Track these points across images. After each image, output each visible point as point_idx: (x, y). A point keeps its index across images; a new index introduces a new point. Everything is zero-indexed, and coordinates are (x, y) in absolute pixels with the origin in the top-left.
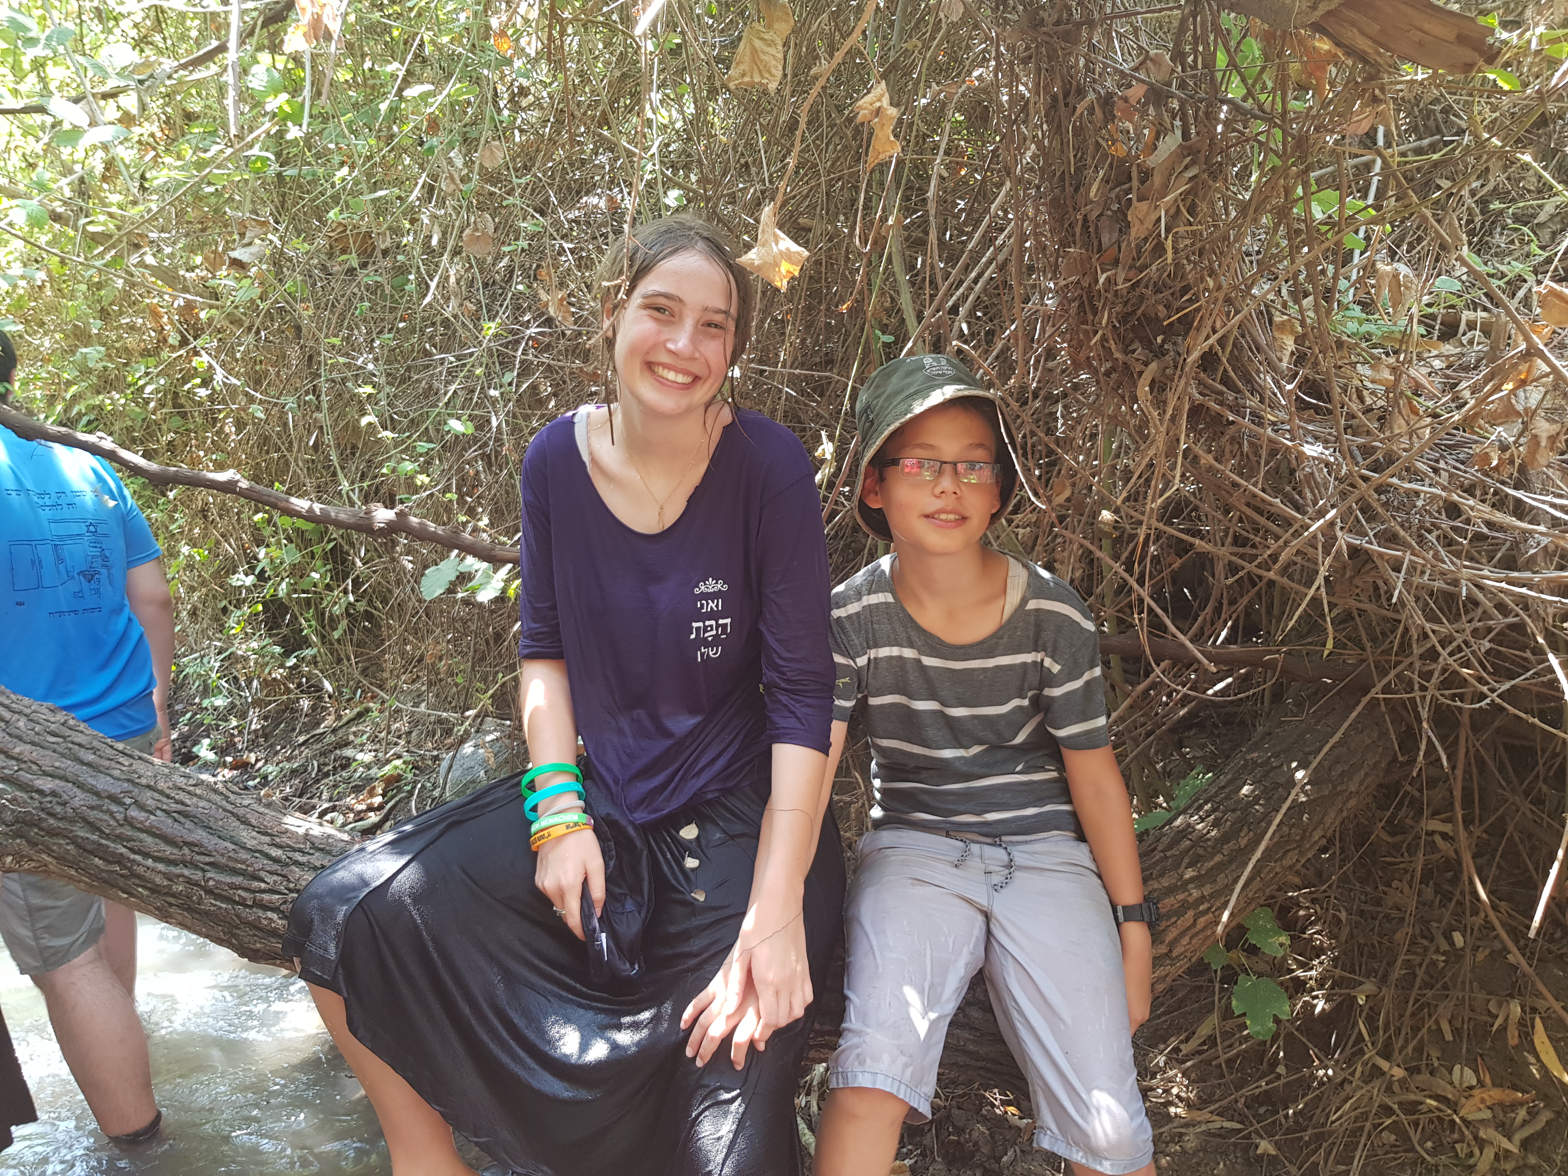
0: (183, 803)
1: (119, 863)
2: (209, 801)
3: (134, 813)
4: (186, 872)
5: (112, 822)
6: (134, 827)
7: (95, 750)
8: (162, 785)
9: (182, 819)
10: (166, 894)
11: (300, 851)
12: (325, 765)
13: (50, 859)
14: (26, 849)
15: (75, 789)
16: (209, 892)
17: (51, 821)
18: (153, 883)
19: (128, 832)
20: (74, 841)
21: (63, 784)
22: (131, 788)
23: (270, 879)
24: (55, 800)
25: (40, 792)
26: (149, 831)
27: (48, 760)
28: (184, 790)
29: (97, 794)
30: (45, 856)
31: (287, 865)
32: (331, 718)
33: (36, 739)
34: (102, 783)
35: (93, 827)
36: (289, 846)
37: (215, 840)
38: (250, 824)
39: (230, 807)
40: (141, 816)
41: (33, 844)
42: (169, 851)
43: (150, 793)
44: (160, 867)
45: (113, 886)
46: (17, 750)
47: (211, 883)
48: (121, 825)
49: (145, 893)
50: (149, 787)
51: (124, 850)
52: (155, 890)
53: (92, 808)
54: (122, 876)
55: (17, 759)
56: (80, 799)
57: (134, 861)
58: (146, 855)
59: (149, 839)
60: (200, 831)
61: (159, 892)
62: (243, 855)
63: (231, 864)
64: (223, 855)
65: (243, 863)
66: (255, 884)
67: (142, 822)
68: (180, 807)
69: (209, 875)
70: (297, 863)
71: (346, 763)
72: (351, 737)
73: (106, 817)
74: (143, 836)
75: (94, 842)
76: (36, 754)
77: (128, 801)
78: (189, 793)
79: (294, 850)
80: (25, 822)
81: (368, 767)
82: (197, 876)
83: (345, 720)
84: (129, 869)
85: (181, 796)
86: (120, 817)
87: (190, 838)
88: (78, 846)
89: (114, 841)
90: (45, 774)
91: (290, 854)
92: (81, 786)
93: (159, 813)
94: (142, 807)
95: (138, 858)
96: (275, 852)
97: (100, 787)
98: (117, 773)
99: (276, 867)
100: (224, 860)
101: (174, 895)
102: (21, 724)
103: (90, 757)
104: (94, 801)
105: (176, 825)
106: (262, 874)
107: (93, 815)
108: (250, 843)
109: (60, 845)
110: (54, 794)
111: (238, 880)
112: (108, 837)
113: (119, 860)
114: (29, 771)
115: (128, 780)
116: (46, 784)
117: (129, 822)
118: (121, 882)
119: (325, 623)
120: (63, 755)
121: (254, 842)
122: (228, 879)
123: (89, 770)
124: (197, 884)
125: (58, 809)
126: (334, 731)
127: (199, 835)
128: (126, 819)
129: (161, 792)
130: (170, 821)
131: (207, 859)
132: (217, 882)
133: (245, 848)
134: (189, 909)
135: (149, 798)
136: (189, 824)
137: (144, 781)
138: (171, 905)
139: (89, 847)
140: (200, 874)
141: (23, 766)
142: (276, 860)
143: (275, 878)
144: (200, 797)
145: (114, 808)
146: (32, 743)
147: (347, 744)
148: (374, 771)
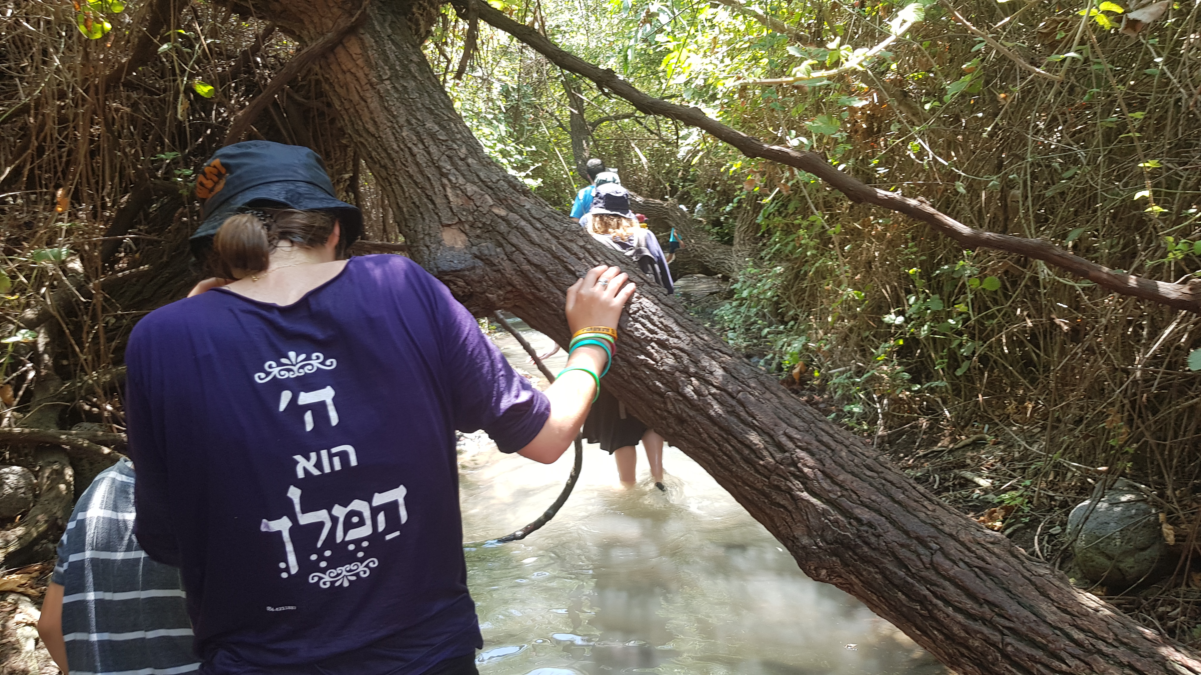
0: (984, 560)
1: (921, 603)
2: (1007, 562)
3: (939, 558)
4: (986, 630)
5: (919, 564)
6: (938, 573)
7: (904, 491)
8: (963, 536)
9: (983, 576)
10: (960, 644)
11: (1104, 640)
12: (946, 480)
13: (857, 581)
14: (839, 568)
15: (888, 525)
16: (1006, 656)
17: (866, 549)
18: (951, 631)
19: (931, 575)
20: (883, 572)
21: (878, 517)
22: (937, 534)
23: (1073, 663)
24: (870, 530)
25: (859, 520)
26: (952, 580)
27: (867, 492)
28: (983, 546)
29: (906, 533)
30: (853, 577)
31: (1089, 652)
32: (948, 439)
33: (855, 469)
34: (912, 524)
35: (902, 564)
36: (1091, 632)
37: (1015, 606)
38: (1048, 597)
39: (1027, 574)
40: (947, 564)
41: (845, 564)
42: (969, 604)
43: (952, 543)
44: (960, 618)
45: (909, 620)
46: (841, 478)
47: (1009, 648)
48: (927, 568)
49: (940, 637)
50: (951, 535)
51: (927, 592)
52: (950, 637)
53: (902, 546)
54: (921, 615)
55: (841, 486)
56: (892, 535)
57: (936, 605)
58: (947, 603)
59: (951, 589)
60: (1001, 593)
61: (953, 640)
62: (1044, 629)
63: (1030, 634)
64: (1023, 623)
65: (1044, 637)
66: (1056, 663)
67: (946, 570)
68: (982, 564)
69: (1008, 640)
70: (1100, 652)
71: (967, 483)
73: (914, 557)
74: (947, 584)
75: (901, 578)
76: (856, 484)
77: (935, 546)
78: (988, 549)
79: (1097, 637)
80: (842, 544)
81: (986, 491)
82: (996, 637)
83: (961, 444)
84: (929, 611)
85: (981, 552)
86: (926, 560)
87: (991, 597)
88: (885, 577)
89: (919, 581)
90: (863, 504)
91: (1093, 641)
92: (893, 522)
93: (961, 564)
94: (947, 556)
95: (940, 603)
96: (1078, 635)
97: (909, 527)
98: (922, 515)
99: (1078, 651)
100: (1024, 629)
101: (968, 648)
102: (843, 454)
103: (901, 497)
104: (903, 539)
105: (978, 581)
106: (1063, 654)
107: (903, 553)
108: (1051, 618)
109: (870, 573)
110: (870, 525)
111: (1039, 654)
112: (913, 576)
113: (923, 601)
114: (849, 498)
115: (933, 525)
116: (865, 515)
117: (934, 567)
118: (919, 620)
119: (954, 361)
120: (878, 490)
121: (1054, 618)
122: (1028, 650)
123: (899, 508)
124: (994, 645)
125: (873, 540)
126: (951, 451)
127: (999, 596)
128: (932, 563)
129: (962, 544)
130: (973, 575)
131: (1007, 624)
132: (1017, 649)
133: (1045, 622)
134: (980, 665)
135: (952, 547)
136: (989, 583)
137: (947, 529)
138: (963, 655)
139: (897, 582)
140: (1000, 637)
141: (845, 493)
142: (1078, 643)
143: (1078, 662)
144: (998, 557)
145: (921, 550)
146: (853, 473)
148: (991, 496)
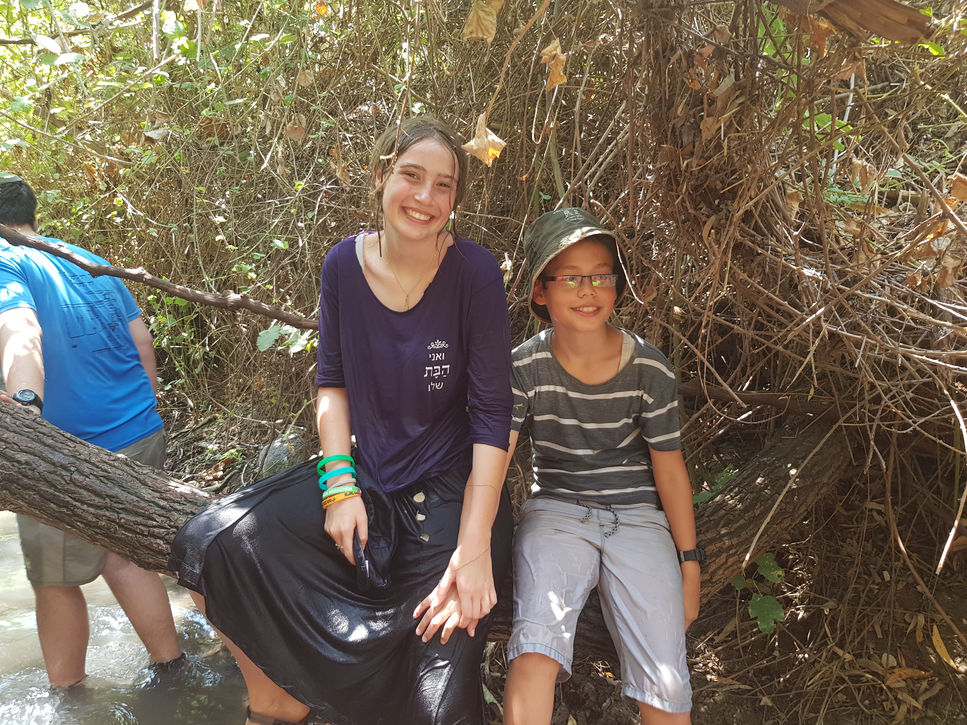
0: (106, 471)
1: (66, 507)
2: (123, 470)
3: (76, 476)
4: (107, 514)
5: (63, 482)
6: (75, 485)
7: (53, 437)
8: (94, 460)
9: (106, 481)
10: (95, 527)
11: (178, 502)
12: (188, 451)
13: (23, 503)
14: (9, 497)
15: (40, 461)
16: (121, 526)
17: (25, 480)
18: (87, 520)
19: (72, 488)
20: (38, 492)
21: (33, 457)
22: (75, 461)
23: (159, 519)
24: (27, 467)
25: (19, 462)
26: (84, 488)
27: (24, 442)
28: (107, 463)
29: (54, 464)
30: (20, 502)
31: (169, 511)
32: (193, 422)
33: (17, 429)
34: (57, 457)
35: (51, 484)
36: (171, 499)
37: (126, 494)
38: (147, 485)
39: (135, 474)
40: (80, 478)
41: (13, 494)
42: (97, 500)
43: (86, 465)
44: (92, 510)
45: (61, 521)
46: (5, 436)
47: (123, 521)
48: (68, 484)
49: (82, 526)
50: (86, 461)
51: (69, 499)
52: (88, 524)
53: (50, 473)
54: (68, 515)
55: (5, 442)
56: (43, 467)
57: (75, 506)
58: (83, 503)
59: (85, 493)
60: (117, 489)
61: (90, 526)
62: (143, 504)
63: (135, 509)
64: (130, 503)
65: (143, 508)
66: (150, 522)
67: (81, 482)
68: (105, 474)
69: (121, 516)
70: (176, 510)
71: (202, 450)
72: (204, 435)
73: (59, 478)
74: (82, 491)
75: (51, 494)
76: (16, 438)
77: (73, 469)
78: (110, 465)
79: (174, 502)
80: (8, 480)
81: (215, 453)
82: (114, 516)
83: (200, 424)
84: (73, 511)
85: (105, 467)
86: (67, 478)
87: (110, 493)
88: (41, 496)
89: (63, 493)
90: (22, 451)
91: (172, 504)
92: (44, 459)
93: (91, 477)
94: (81, 473)
95: (78, 504)
96: (162, 503)
97: (56, 459)
98: (66, 452)
99: (163, 512)
100: (131, 507)
101: (99, 528)
102: (8, 420)
103: (50, 441)
104: (52, 468)
105: (102, 484)
106: (155, 516)
107: (51, 477)
108: (148, 497)
109: (30, 495)
110: (27, 463)
111: (139, 519)
112: (59, 491)
113: (67, 505)
114: (12, 449)
115: (73, 456)
116: (23, 457)
117: (73, 482)
118: (67, 518)
119: (190, 363)
120: (33, 440)
121: (150, 496)
122: (133, 519)
123: (50, 449)
124: (114, 521)
125: (30, 473)
126: (194, 430)
127: (116, 491)
128: (71, 480)
129: (93, 464)
130: (98, 482)
131: (121, 506)
132: (127, 520)
133: (144, 500)
134: (108, 537)
135: (86, 468)
136: (110, 484)
137: (82, 457)
138: (97, 533)
139: (48, 497)
140: (116, 515)
141: (8, 446)
142: (163, 508)
143: (162, 518)
144: (117, 468)
145: (64, 473)
146: (15, 432)
147: (201, 439)
148: (218, 456)
